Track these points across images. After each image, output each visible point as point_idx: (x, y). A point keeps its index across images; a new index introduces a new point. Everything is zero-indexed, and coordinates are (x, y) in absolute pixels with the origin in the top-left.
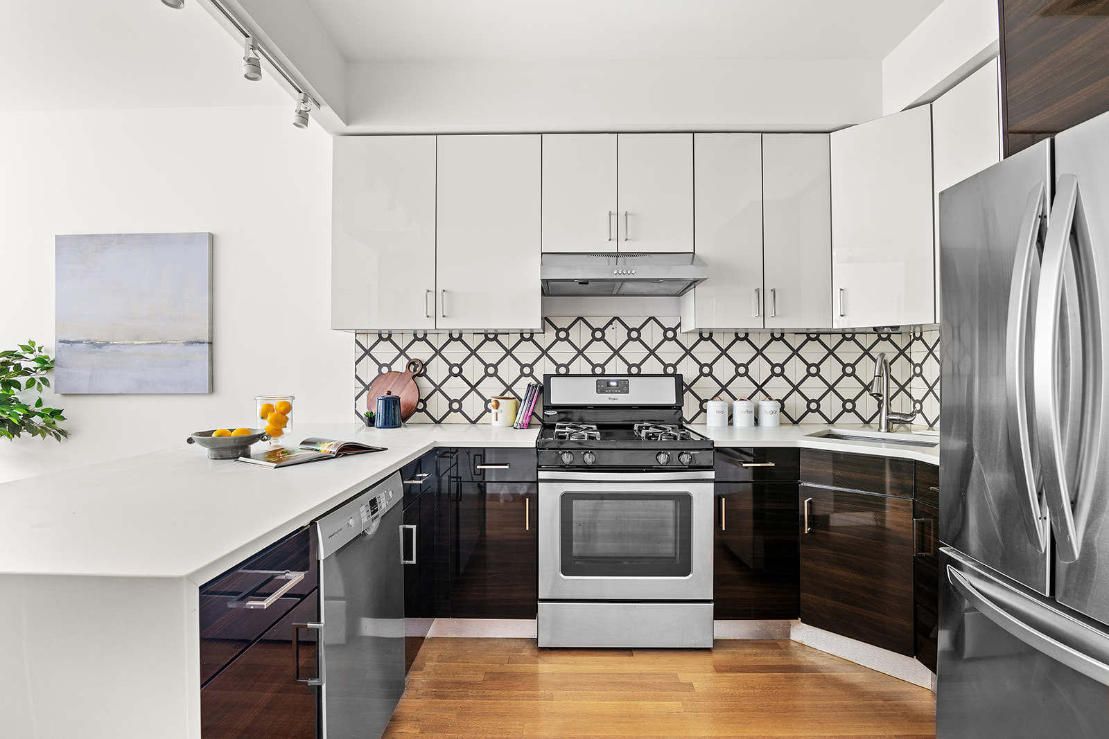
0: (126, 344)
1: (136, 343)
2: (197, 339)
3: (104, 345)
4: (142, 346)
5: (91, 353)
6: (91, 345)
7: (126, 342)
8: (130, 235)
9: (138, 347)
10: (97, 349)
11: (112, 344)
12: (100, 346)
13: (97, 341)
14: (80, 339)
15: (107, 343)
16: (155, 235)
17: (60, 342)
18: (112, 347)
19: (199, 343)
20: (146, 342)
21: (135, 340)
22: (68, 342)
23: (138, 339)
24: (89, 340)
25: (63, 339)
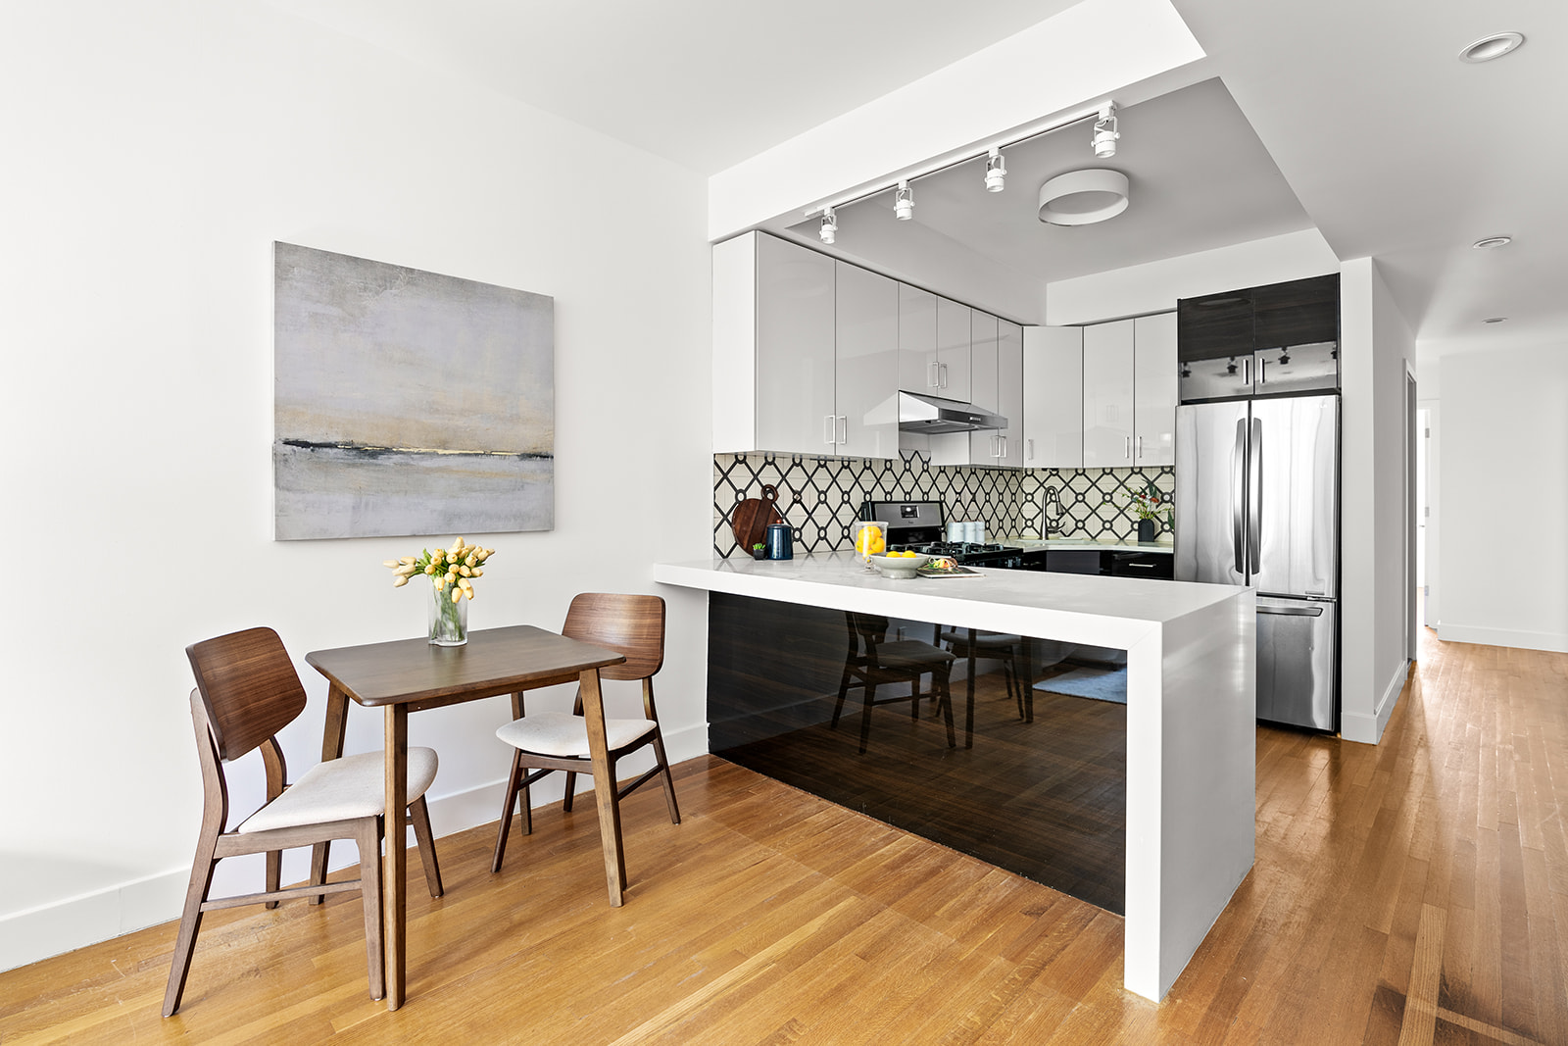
0: (424, 453)
1: (440, 452)
2: (538, 451)
3: (380, 454)
4: (451, 457)
5: (354, 465)
6: (354, 452)
7: (423, 450)
8: (430, 273)
9: (444, 458)
10: (366, 460)
11: (397, 453)
12: (374, 454)
13: (366, 445)
14: (332, 440)
15: (387, 451)
16: (473, 284)
17: (287, 443)
18: (396, 458)
19: (541, 456)
20: (458, 452)
21: (439, 447)
22: (305, 445)
23: (444, 445)
24: (352, 443)
25: (292, 437)
